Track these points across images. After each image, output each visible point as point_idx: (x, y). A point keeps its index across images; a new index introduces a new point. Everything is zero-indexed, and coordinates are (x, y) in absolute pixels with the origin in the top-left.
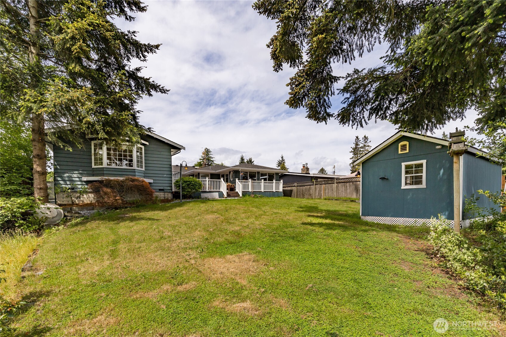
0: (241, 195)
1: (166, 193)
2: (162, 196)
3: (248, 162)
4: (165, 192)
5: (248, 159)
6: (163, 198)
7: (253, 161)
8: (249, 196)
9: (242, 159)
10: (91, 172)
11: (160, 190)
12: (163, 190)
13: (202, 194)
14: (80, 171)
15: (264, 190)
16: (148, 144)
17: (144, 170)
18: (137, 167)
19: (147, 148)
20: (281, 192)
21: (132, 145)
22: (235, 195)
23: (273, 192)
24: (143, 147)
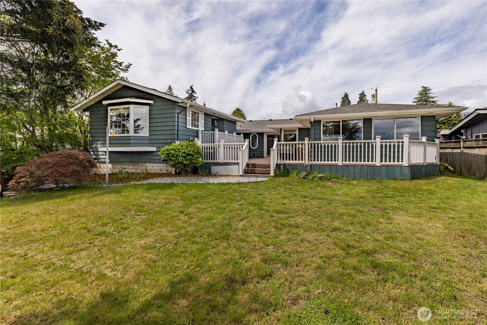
0: (272, 174)
1: (169, 165)
2: (165, 168)
4: (167, 163)
6: (165, 172)
8: (299, 173)
12: (165, 160)
13: (213, 168)
14: (102, 141)
15: (344, 162)
16: (153, 103)
17: (148, 136)
18: (135, 133)
19: (153, 108)
20: (401, 166)
21: (129, 108)
22: (265, 171)
23: (374, 166)
24: (148, 107)
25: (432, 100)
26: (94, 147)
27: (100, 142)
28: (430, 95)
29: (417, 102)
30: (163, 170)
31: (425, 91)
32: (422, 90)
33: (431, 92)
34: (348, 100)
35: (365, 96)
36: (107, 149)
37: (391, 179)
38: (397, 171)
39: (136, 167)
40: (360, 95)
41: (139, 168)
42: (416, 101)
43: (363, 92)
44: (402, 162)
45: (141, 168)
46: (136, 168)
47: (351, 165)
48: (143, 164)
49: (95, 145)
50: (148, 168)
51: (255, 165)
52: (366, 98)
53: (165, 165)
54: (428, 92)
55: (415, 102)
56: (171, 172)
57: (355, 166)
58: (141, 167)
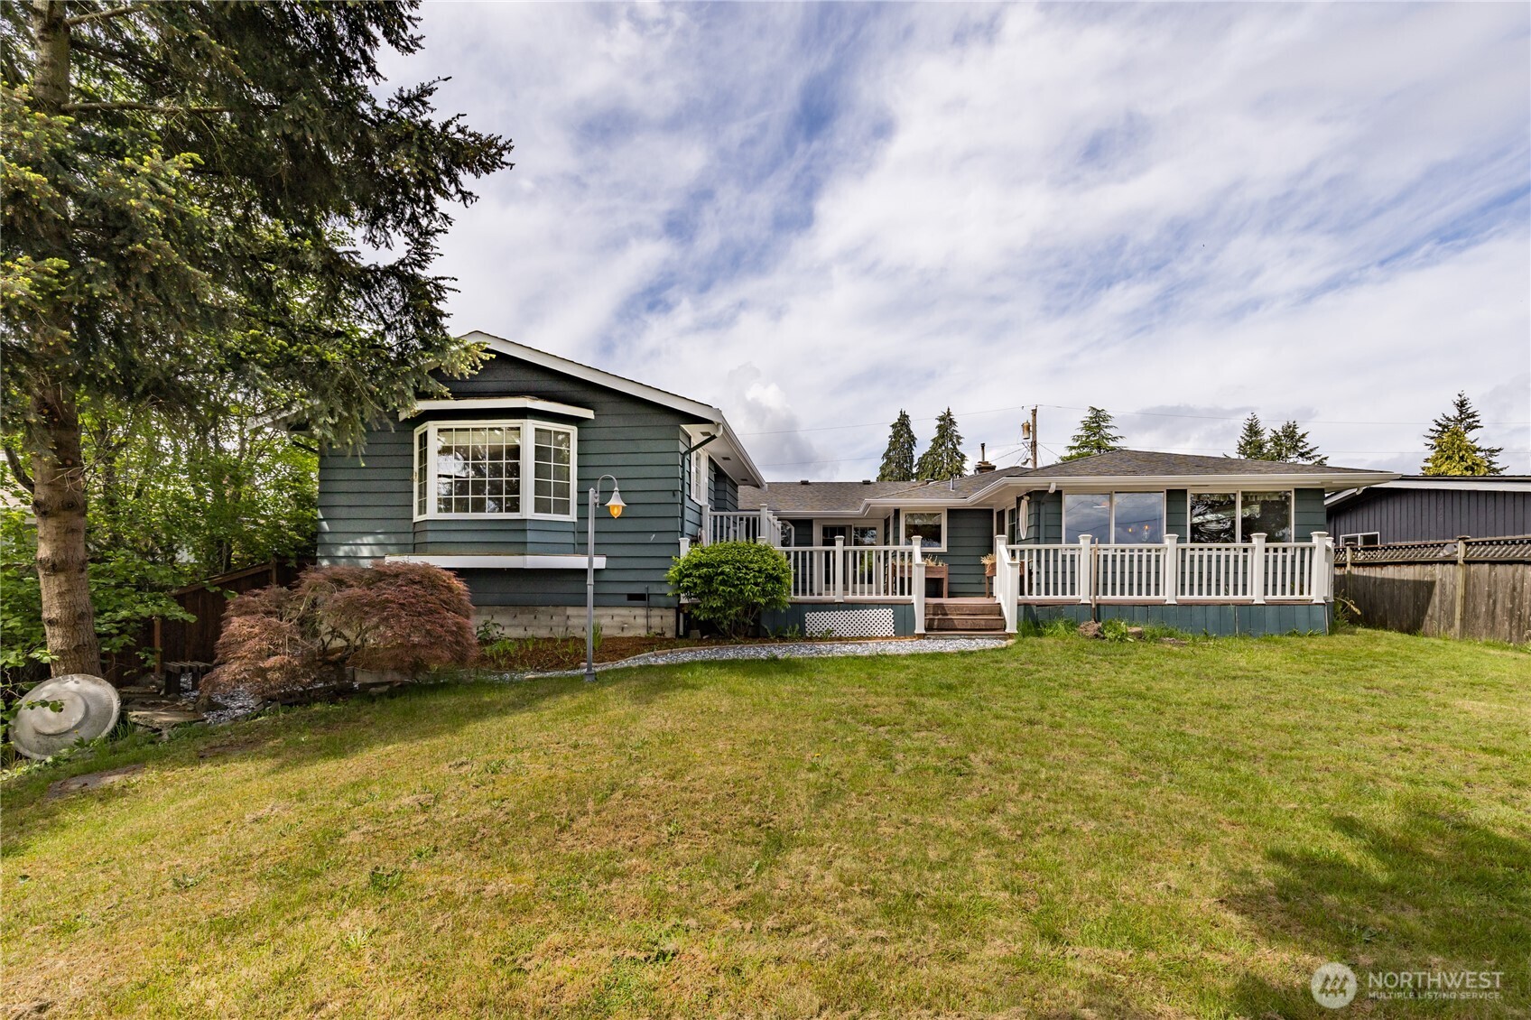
0: (1011, 628)
1: (656, 612)
2: (641, 621)
3: (1276, 440)
4: (649, 607)
5: (1279, 429)
6: (643, 633)
7: (1299, 432)
8: (1072, 625)
9: (1253, 430)
10: (409, 538)
11: (632, 597)
12: (640, 597)
13: (809, 616)
14: (380, 536)
15: (1179, 597)
16: (592, 417)
17: (576, 520)
18: (537, 510)
19: (590, 433)
20: (1309, 605)
21: (518, 429)
22: (983, 622)
23: (1248, 605)
24: (575, 428)
25: (1112, 444)
26: (341, 554)
27: (369, 539)
28: (1107, 431)
29: (1079, 448)
30: (631, 627)
31: (1097, 421)
32: (1091, 418)
33: (1110, 424)
34: (909, 432)
35: (952, 422)
36: (591, 562)
37: (1290, 635)
38: (1301, 614)
39: (525, 618)
40: (942, 419)
41: (535, 623)
42: (1077, 444)
43: (949, 414)
44: (1309, 593)
45: (544, 623)
46: (525, 622)
47: (1198, 604)
48: (551, 609)
49: (346, 548)
50: (573, 622)
51: (943, 608)
52: (956, 429)
53: (640, 612)
54: (1102, 424)
55: (1072, 448)
56: (663, 634)
57: (1206, 605)
58: (544, 619)
